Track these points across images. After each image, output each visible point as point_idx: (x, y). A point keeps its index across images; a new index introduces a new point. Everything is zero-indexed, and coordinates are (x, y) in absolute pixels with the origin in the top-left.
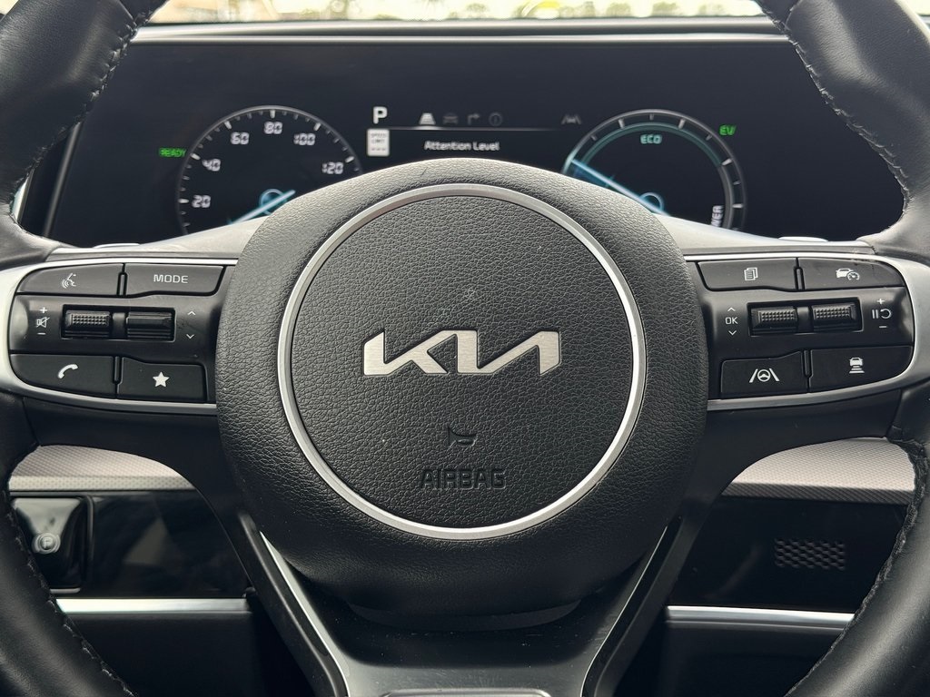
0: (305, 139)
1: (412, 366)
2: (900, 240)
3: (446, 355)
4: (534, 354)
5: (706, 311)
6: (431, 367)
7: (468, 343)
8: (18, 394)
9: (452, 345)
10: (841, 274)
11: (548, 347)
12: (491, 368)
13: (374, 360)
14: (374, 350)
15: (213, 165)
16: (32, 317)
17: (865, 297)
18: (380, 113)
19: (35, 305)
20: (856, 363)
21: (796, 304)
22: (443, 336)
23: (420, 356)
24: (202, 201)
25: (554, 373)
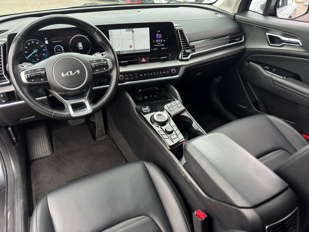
0: (37, 43)
1: (66, 75)
2: (106, 56)
3: (69, 73)
4: (77, 72)
5: (91, 65)
6: (68, 75)
7: (71, 72)
8: (28, 84)
9: (70, 73)
10: (102, 60)
11: (78, 71)
12: (74, 74)
13: (63, 75)
14: (62, 74)
15: (26, 48)
16: (28, 76)
17: (104, 62)
18: (46, 39)
19: (27, 75)
20: (105, 69)
21: (99, 64)
22: (69, 72)
23: (67, 74)
24: (26, 52)
25: (79, 74)
